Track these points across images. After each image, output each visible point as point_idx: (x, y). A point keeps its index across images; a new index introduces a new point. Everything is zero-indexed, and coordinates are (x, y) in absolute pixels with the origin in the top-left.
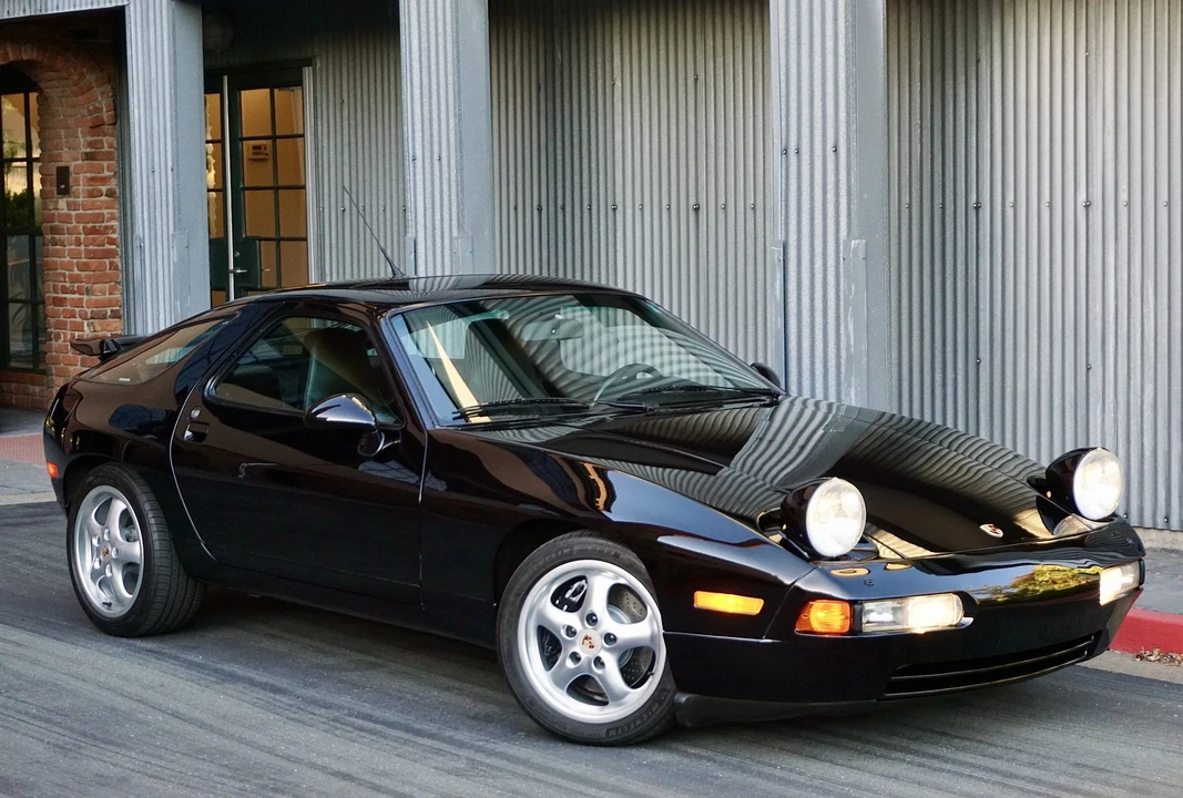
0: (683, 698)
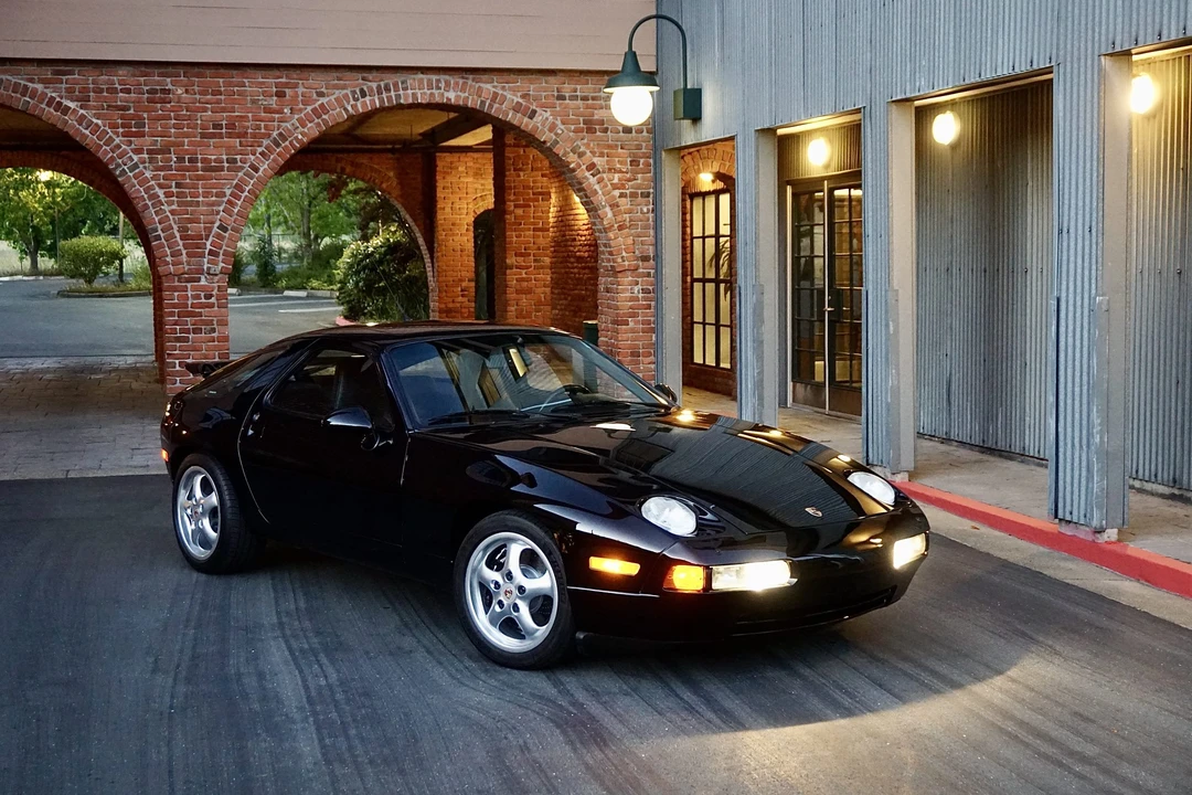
0: (581, 636)
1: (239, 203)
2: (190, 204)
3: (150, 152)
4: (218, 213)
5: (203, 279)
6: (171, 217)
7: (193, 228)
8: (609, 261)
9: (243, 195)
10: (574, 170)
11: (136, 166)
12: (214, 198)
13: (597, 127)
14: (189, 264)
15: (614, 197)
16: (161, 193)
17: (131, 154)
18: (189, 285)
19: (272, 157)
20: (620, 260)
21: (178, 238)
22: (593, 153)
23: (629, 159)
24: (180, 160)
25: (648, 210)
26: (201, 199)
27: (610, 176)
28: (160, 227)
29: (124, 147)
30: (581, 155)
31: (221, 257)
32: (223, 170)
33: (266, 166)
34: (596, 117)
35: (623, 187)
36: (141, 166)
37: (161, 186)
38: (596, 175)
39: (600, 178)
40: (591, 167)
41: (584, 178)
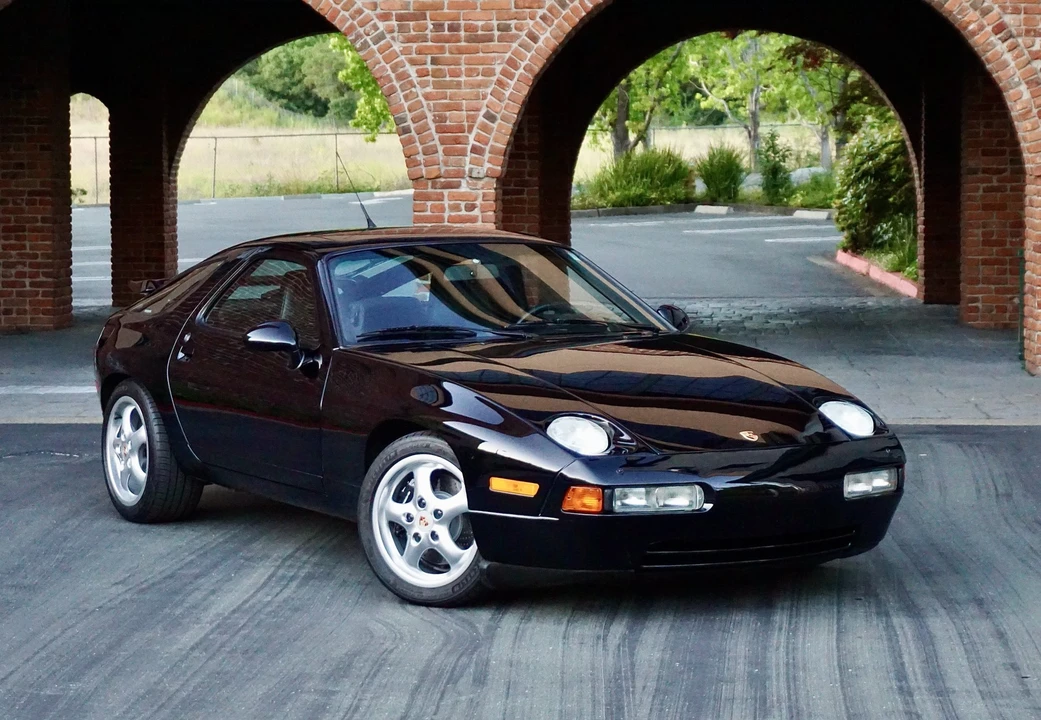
1: (512, 83)
2: (449, 86)
3: (400, 18)
4: (484, 97)
5: (464, 183)
6: (424, 103)
7: (453, 118)
8: (1030, 161)
9: (518, 73)
10: (974, 33)
11: (381, 37)
12: (480, 78)
14: (446, 164)
15: (1033, 72)
16: (412, 71)
17: (376, 20)
18: (446, 192)
19: (556, 22)
21: (433, 130)
22: (1004, 9)
24: (438, 27)
26: (463, 79)
27: (1029, 40)
28: (409, 116)
29: (367, 11)
30: (985, 12)
31: (487, 155)
32: (491, 40)
33: (548, 34)
36: (388, 36)
37: (413, 62)
38: (1006, 40)
39: (1012, 43)
40: (999, 28)
41: (989, 44)
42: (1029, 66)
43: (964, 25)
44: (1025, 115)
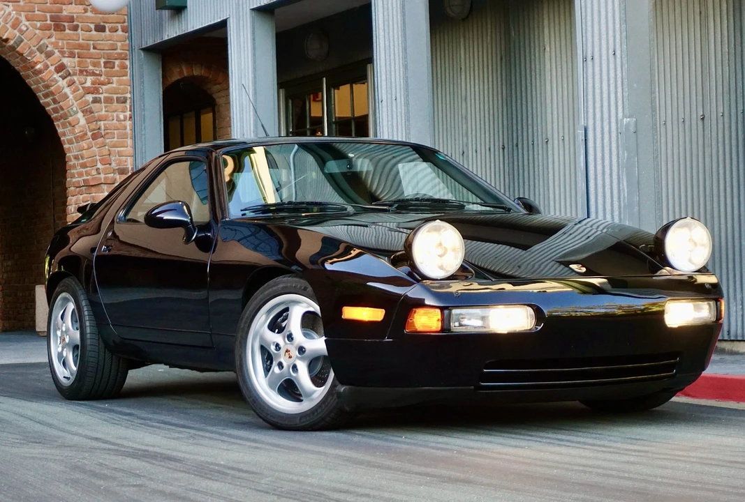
8: (80, 175)
10: (40, 72)
13: (66, 24)
15: (87, 103)
20: (94, 172)
22: (62, 53)
23: (102, 61)
25: (125, 117)
27: (82, 78)
30: (49, 55)
34: (65, 13)
35: (96, 91)
38: (65, 77)
39: (70, 81)
40: (60, 68)
41: (52, 81)
42: (84, 98)
43: (32, 64)
44: (83, 137)
